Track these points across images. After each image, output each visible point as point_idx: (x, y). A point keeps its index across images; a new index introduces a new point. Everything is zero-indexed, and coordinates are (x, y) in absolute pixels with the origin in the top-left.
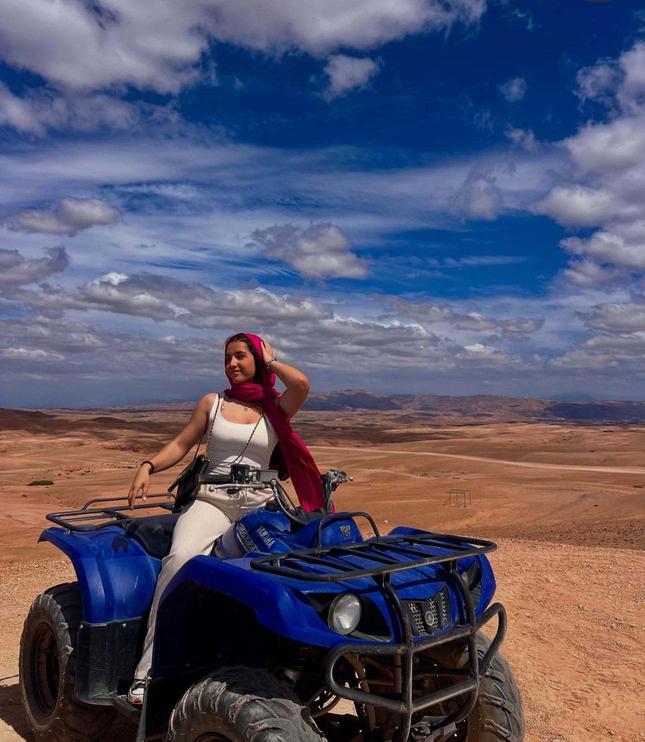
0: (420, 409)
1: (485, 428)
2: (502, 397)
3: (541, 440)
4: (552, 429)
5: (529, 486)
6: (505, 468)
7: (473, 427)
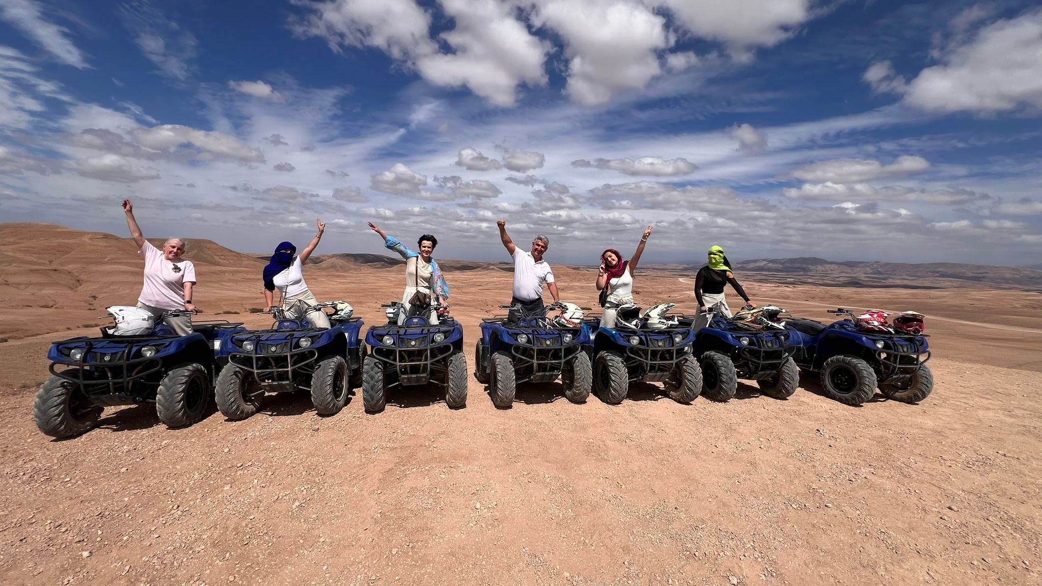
0: (871, 274)
1: (940, 291)
2: (966, 265)
3: (1011, 305)
4: (1027, 296)
5: (987, 343)
6: (960, 327)
7: (928, 290)
